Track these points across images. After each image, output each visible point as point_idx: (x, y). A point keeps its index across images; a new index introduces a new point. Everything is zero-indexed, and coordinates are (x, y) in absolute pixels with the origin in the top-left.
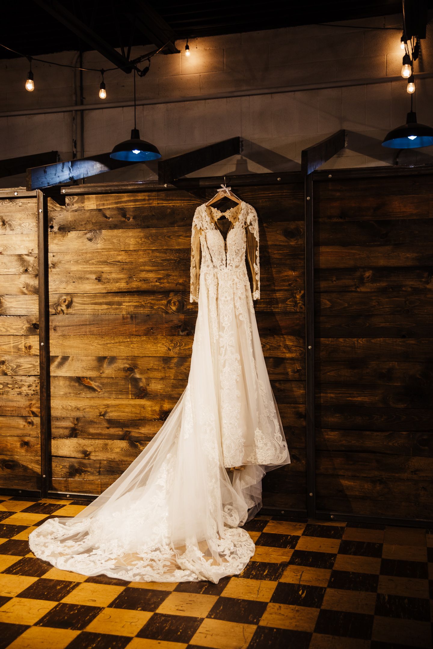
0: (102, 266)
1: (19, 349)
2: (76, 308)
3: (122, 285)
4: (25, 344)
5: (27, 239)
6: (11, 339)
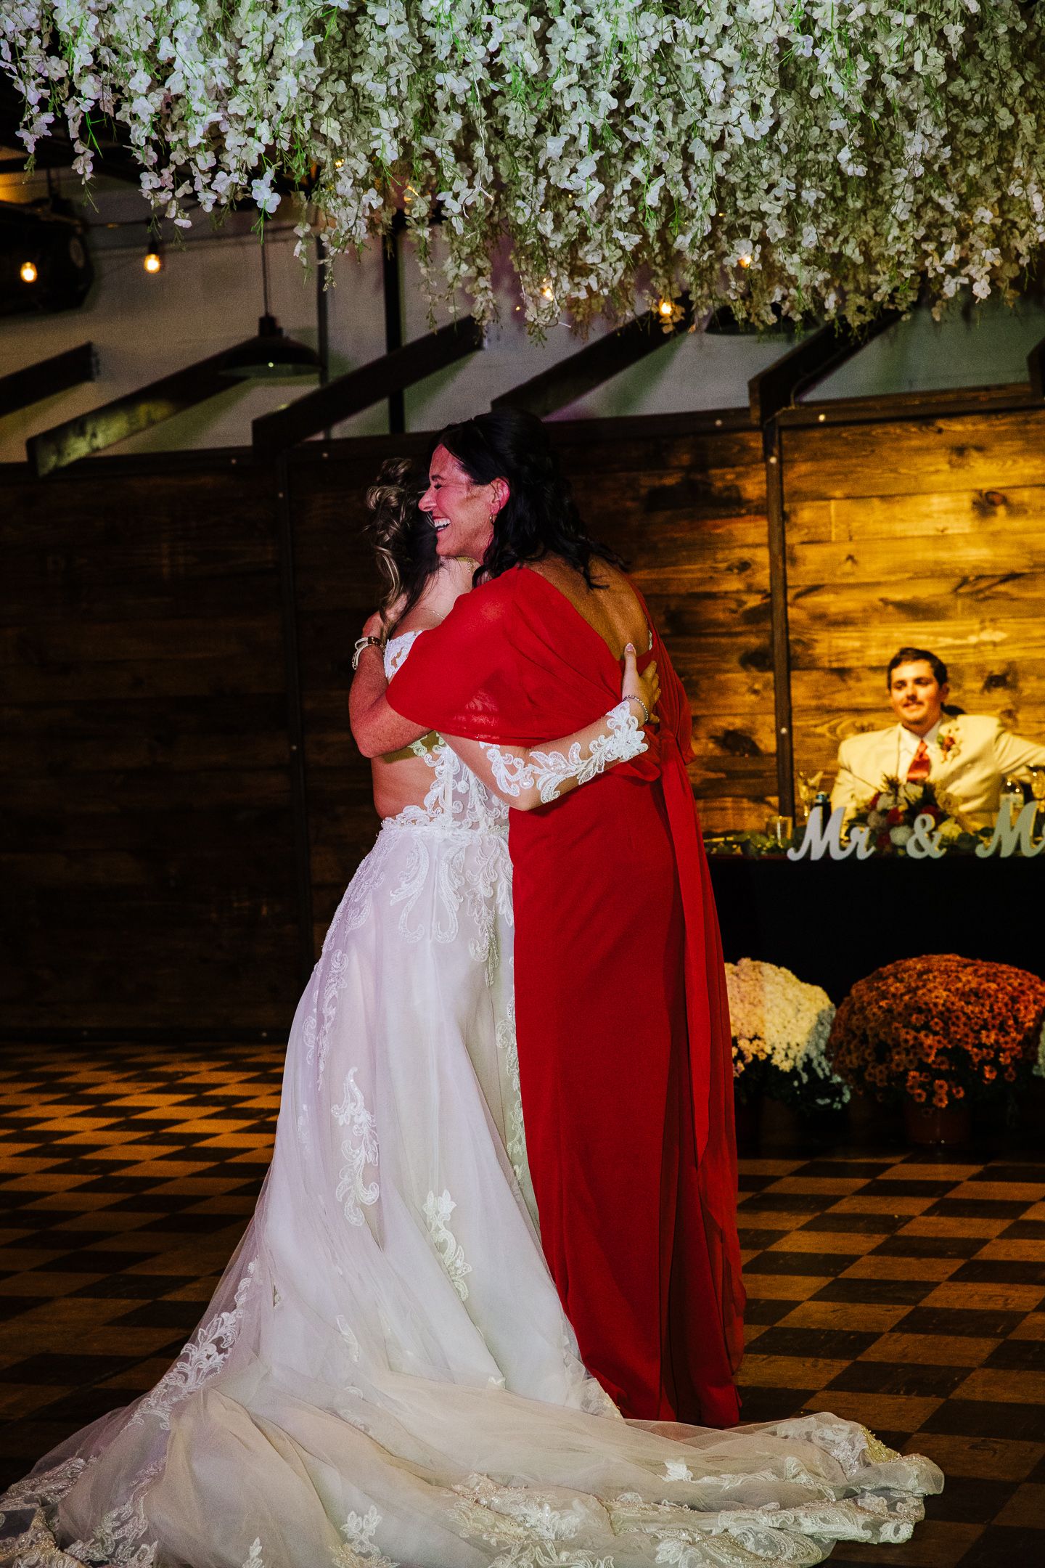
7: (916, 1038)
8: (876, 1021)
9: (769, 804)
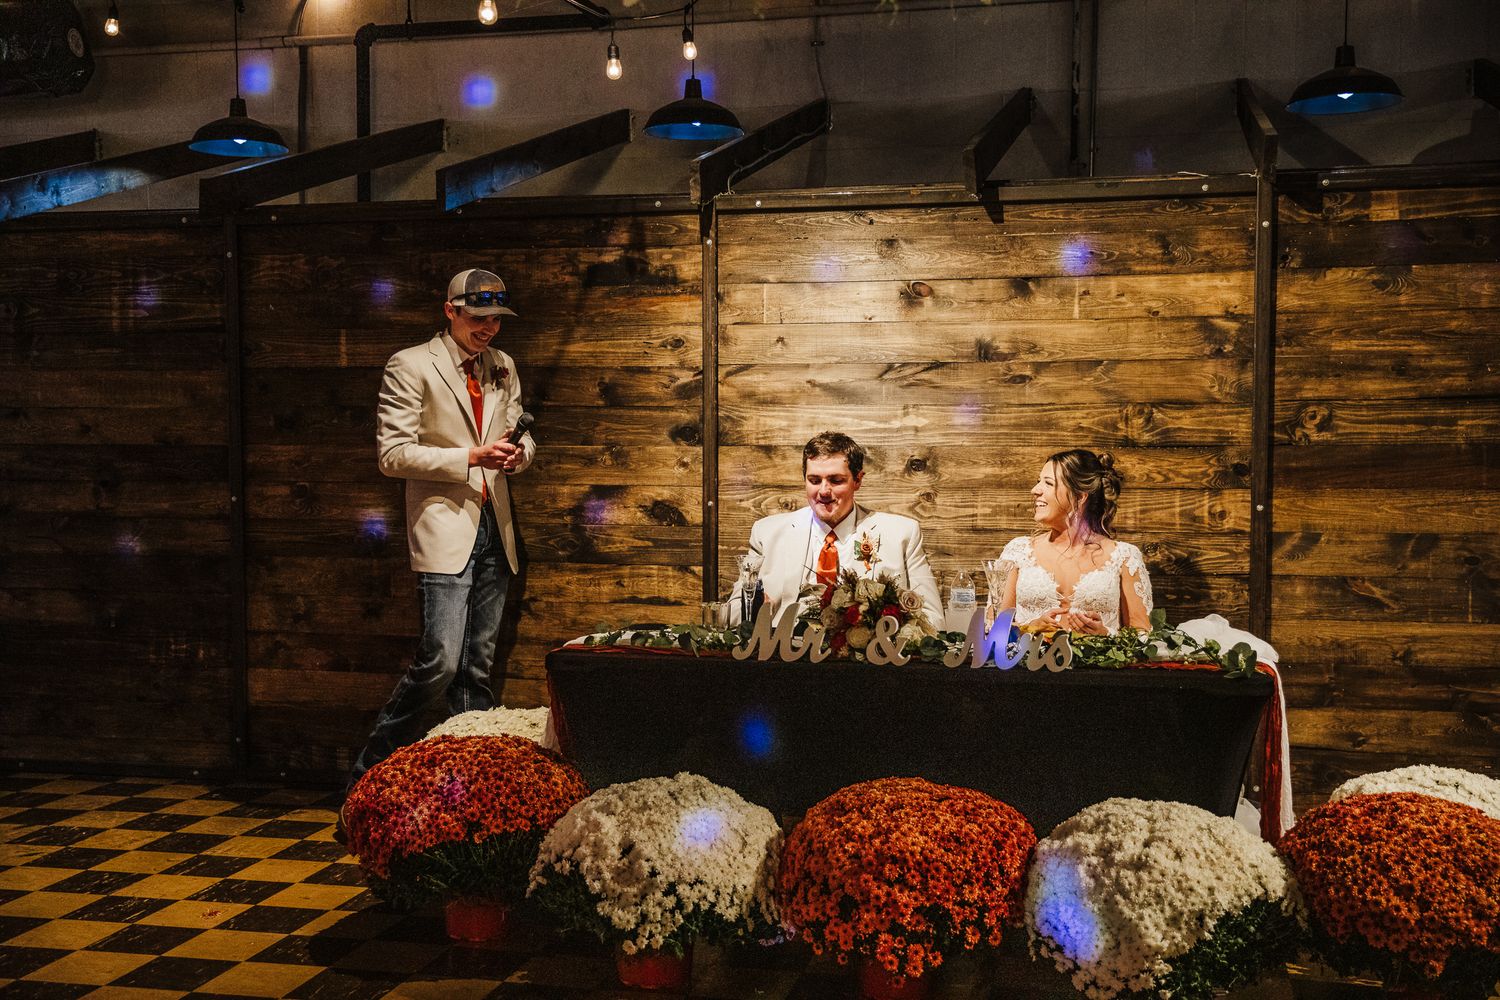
0: (1411, 342)
1: (1195, 519)
2: (1340, 431)
3: (1459, 381)
4: (1211, 507)
5: (1225, 283)
6: (1177, 499)
7: (888, 894)
8: (841, 868)
9: (693, 572)
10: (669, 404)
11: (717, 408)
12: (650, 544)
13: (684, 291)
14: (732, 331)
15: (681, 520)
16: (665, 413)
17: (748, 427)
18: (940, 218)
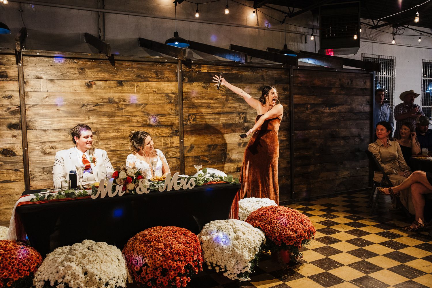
0: (210, 100)
1: (167, 144)
2: (198, 121)
3: (220, 110)
4: (170, 141)
5: (171, 85)
6: (162, 139)
9: (20, 171)
10: (7, 117)
11: (26, 118)
12: (3, 163)
13: (10, 80)
14: (29, 94)
15: (14, 155)
16: (6, 120)
17: (36, 124)
18: (97, 63)
